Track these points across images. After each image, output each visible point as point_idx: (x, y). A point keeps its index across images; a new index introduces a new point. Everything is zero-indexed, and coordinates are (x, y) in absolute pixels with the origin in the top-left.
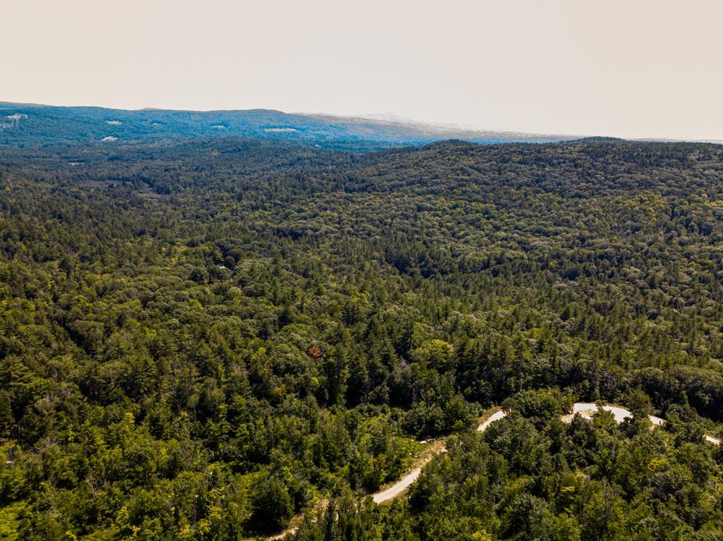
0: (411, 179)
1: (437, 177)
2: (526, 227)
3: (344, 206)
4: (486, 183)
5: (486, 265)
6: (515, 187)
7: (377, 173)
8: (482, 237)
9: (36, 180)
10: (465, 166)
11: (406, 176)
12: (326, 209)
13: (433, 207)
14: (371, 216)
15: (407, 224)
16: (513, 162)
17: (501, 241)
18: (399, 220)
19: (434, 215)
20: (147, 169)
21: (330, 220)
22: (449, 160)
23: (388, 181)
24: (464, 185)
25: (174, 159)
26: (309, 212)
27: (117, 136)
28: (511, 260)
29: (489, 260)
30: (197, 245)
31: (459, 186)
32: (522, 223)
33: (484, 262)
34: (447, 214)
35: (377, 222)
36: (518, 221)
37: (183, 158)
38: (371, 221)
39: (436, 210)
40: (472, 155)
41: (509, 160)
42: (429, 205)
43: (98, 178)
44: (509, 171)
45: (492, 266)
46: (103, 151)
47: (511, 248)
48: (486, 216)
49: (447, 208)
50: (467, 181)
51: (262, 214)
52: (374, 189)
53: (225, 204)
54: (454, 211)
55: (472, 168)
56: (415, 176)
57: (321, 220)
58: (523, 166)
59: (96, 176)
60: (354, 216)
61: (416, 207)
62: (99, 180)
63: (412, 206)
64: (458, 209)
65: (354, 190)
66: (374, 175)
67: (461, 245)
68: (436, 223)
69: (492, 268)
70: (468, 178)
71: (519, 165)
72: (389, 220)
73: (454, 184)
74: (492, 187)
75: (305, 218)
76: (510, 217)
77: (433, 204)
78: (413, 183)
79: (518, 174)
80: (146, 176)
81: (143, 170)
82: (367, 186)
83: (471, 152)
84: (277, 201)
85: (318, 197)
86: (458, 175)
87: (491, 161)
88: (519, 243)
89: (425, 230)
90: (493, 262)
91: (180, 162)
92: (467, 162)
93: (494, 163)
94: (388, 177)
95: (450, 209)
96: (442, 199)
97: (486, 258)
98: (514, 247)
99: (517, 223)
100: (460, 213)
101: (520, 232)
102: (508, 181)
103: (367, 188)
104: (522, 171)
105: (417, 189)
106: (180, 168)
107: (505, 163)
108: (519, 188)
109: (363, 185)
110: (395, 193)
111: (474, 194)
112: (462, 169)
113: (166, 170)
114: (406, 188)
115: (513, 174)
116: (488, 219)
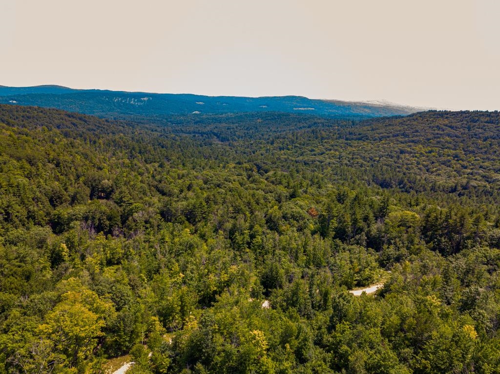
0: (396, 133)
1: (417, 131)
2: (489, 167)
3: (344, 148)
4: (456, 136)
5: (454, 190)
6: (482, 140)
7: (371, 129)
8: (452, 172)
9: (152, 131)
10: (441, 124)
11: (392, 131)
12: (330, 150)
13: (412, 151)
14: (363, 155)
15: (391, 161)
16: (482, 122)
17: (467, 175)
18: (385, 159)
19: (413, 157)
20: (217, 128)
21: (333, 157)
22: (427, 121)
23: (379, 134)
24: (439, 138)
25: (233, 123)
26: (318, 151)
27: (201, 111)
28: (475, 187)
29: (456, 186)
30: (242, 164)
31: (435, 138)
32: (486, 164)
33: (452, 187)
34: (424, 156)
35: (368, 159)
36: (483, 162)
37: (240, 122)
38: (364, 158)
39: (415, 153)
40: (447, 118)
41: (478, 120)
42: (409, 150)
43: (187, 132)
44: (477, 128)
45: (458, 191)
46: (192, 118)
47: (476, 179)
48: (456, 159)
49: (424, 152)
50: (441, 135)
51: (286, 152)
52: (367, 139)
53: (262, 146)
54: (429, 154)
55: (446, 126)
56: (400, 131)
57: (327, 156)
58: (489, 125)
59: (186, 130)
60: (351, 154)
61: (399, 151)
62: (188, 133)
63: (396, 149)
64: (433, 154)
65: (352, 139)
66: (368, 130)
67: (433, 177)
68: (414, 161)
69: (458, 193)
70: (442, 132)
71: (486, 124)
72: (378, 159)
73: (430, 136)
74: (462, 139)
75: (315, 155)
76: (476, 160)
77: (413, 149)
78: (398, 135)
79: (485, 130)
80: (216, 132)
81: (214, 128)
82: (362, 137)
83: (446, 116)
84: (297, 145)
85: (325, 142)
86: (435, 131)
87: (462, 121)
88: (483, 177)
89: (406, 166)
90: (459, 188)
91: (237, 124)
92: (442, 122)
93: (465, 122)
94: (378, 131)
95: (426, 153)
96: (421, 146)
97: (454, 185)
98: (478, 179)
99: (481, 164)
100: (434, 156)
101: (484, 170)
102: (476, 135)
103: (362, 138)
104: (488, 128)
105: (400, 140)
106: (237, 128)
107: (474, 122)
108: (485, 140)
109: (360, 136)
110: (383, 142)
111: (446, 144)
112: (438, 126)
113: (228, 129)
114: (392, 138)
115: (480, 130)
116: (458, 160)
